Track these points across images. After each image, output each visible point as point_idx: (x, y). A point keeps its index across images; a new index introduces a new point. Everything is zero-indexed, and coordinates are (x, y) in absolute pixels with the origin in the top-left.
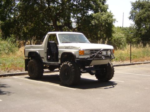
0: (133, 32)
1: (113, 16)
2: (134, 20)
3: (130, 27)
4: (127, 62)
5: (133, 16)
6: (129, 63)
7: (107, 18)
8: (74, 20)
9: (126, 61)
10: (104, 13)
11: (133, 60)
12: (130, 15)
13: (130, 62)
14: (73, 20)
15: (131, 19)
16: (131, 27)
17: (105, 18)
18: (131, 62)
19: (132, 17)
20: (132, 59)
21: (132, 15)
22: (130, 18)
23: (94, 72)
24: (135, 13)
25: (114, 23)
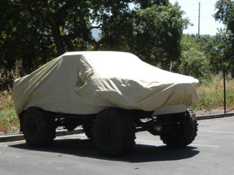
0: (224, 47)
1: (181, 13)
2: (226, 20)
3: (217, 36)
4: (217, 110)
5: (223, 13)
6: (222, 112)
7: (171, 18)
8: (95, 23)
9: (216, 108)
10: (162, 7)
11: (229, 106)
12: (217, 10)
13: (223, 110)
14: (93, 22)
15: (220, 20)
16: (220, 36)
17: (165, 17)
18: (226, 110)
19: (220, 14)
20: (227, 105)
21: (221, 10)
22: (217, 17)
23: (158, 129)
24: (228, 5)
25: (186, 28)
